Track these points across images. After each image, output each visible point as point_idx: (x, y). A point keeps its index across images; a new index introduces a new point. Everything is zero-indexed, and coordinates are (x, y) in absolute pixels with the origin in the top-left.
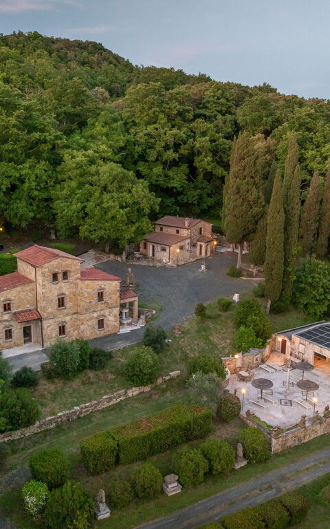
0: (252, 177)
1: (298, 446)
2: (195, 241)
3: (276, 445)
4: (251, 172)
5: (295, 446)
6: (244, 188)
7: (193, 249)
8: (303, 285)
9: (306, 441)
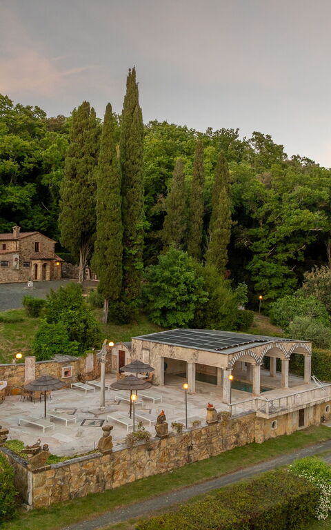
0: (93, 155)
1: (96, 495)
2: (27, 259)
3: (38, 488)
4: (91, 148)
5: (90, 496)
6: (80, 168)
7: (24, 270)
8: (158, 284)
9: (116, 485)
